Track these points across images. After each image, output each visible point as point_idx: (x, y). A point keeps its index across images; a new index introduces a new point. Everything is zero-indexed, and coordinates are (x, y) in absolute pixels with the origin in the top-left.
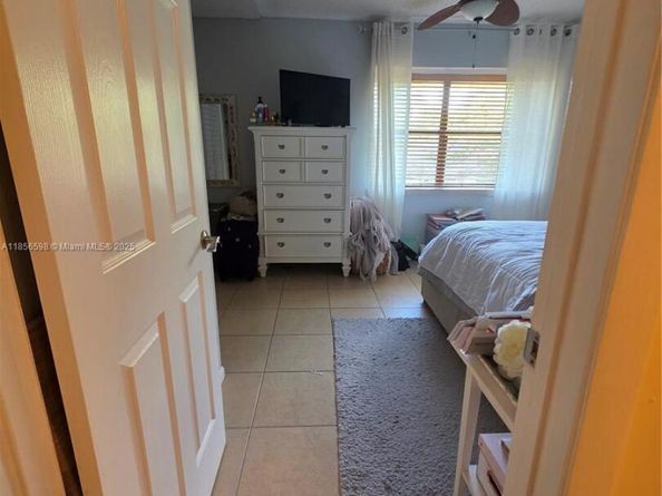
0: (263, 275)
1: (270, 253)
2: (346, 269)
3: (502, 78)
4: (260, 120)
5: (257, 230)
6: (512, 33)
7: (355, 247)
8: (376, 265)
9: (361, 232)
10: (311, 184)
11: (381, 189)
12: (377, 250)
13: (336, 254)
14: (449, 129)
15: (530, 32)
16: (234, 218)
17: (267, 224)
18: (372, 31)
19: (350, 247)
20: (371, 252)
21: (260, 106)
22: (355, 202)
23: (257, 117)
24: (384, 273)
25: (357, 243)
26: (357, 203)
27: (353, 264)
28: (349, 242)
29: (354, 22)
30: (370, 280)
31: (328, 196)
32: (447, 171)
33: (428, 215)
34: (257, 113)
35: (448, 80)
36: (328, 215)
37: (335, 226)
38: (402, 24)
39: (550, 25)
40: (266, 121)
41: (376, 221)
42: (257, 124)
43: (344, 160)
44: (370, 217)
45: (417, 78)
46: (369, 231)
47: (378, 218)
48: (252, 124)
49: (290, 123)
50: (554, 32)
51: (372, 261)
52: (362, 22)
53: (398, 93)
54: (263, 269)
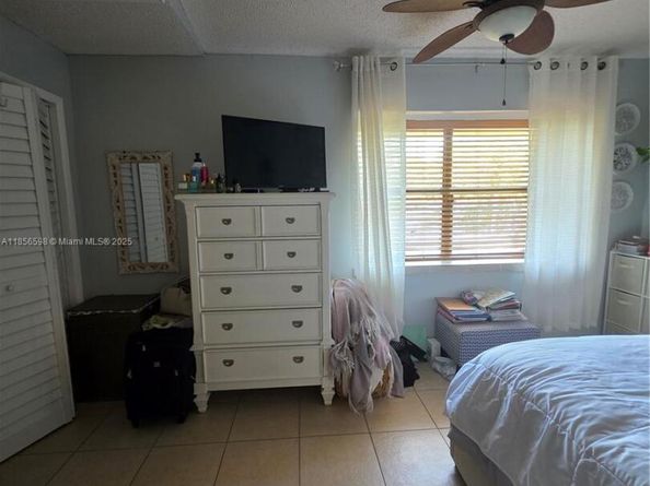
0: (203, 408)
1: (212, 377)
2: (328, 394)
3: (523, 124)
4: (194, 185)
5: (191, 343)
6: (532, 67)
7: (339, 362)
8: (372, 388)
9: (348, 337)
10: (271, 272)
11: (372, 266)
12: (373, 367)
13: (311, 373)
14: (454, 186)
15: (555, 65)
16: (158, 326)
17: (206, 334)
18: (351, 67)
19: (331, 361)
20: (364, 371)
21: (198, 165)
22: (337, 292)
23: (189, 181)
24: (384, 395)
25: (343, 357)
26: (341, 292)
27: (337, 388)
28: (331, 354)
29: (328, 59)
30: (364, 411)
31: (298, 289)
32: (455, 238)
33: (436, 299)
34: (189, 175)
35: (448, 128)
36: (297, 316)
37: (309, 331)
38: (389, 59)
39: (581, 57)
40: (204, 188)
41: (369, 320)
42: (188, 191)
43: (320, 236)
44: (360, 313)
45: (412, 125)
46: (358, 336)
47: (371, 314)
48: (182, 191)
49: (239, 188)
50: (585, 65)
51: (365, 383)
52: (337, 58)
53: (390, 144)
54: (201, 400)
